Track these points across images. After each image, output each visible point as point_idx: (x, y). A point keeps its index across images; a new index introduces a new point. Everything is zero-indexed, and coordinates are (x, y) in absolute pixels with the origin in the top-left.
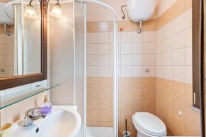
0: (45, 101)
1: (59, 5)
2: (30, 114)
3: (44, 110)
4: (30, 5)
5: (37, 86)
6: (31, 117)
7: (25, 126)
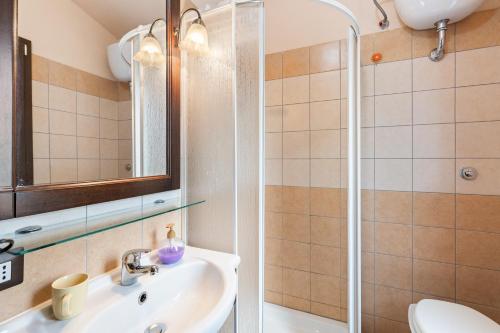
0: (170, 235)
1: (201, 23)
2: (130, 260)
3: (167, 256)
4: (150, 34)
5: (157, 202)
6: (131, 266)
7: (121, 284)
